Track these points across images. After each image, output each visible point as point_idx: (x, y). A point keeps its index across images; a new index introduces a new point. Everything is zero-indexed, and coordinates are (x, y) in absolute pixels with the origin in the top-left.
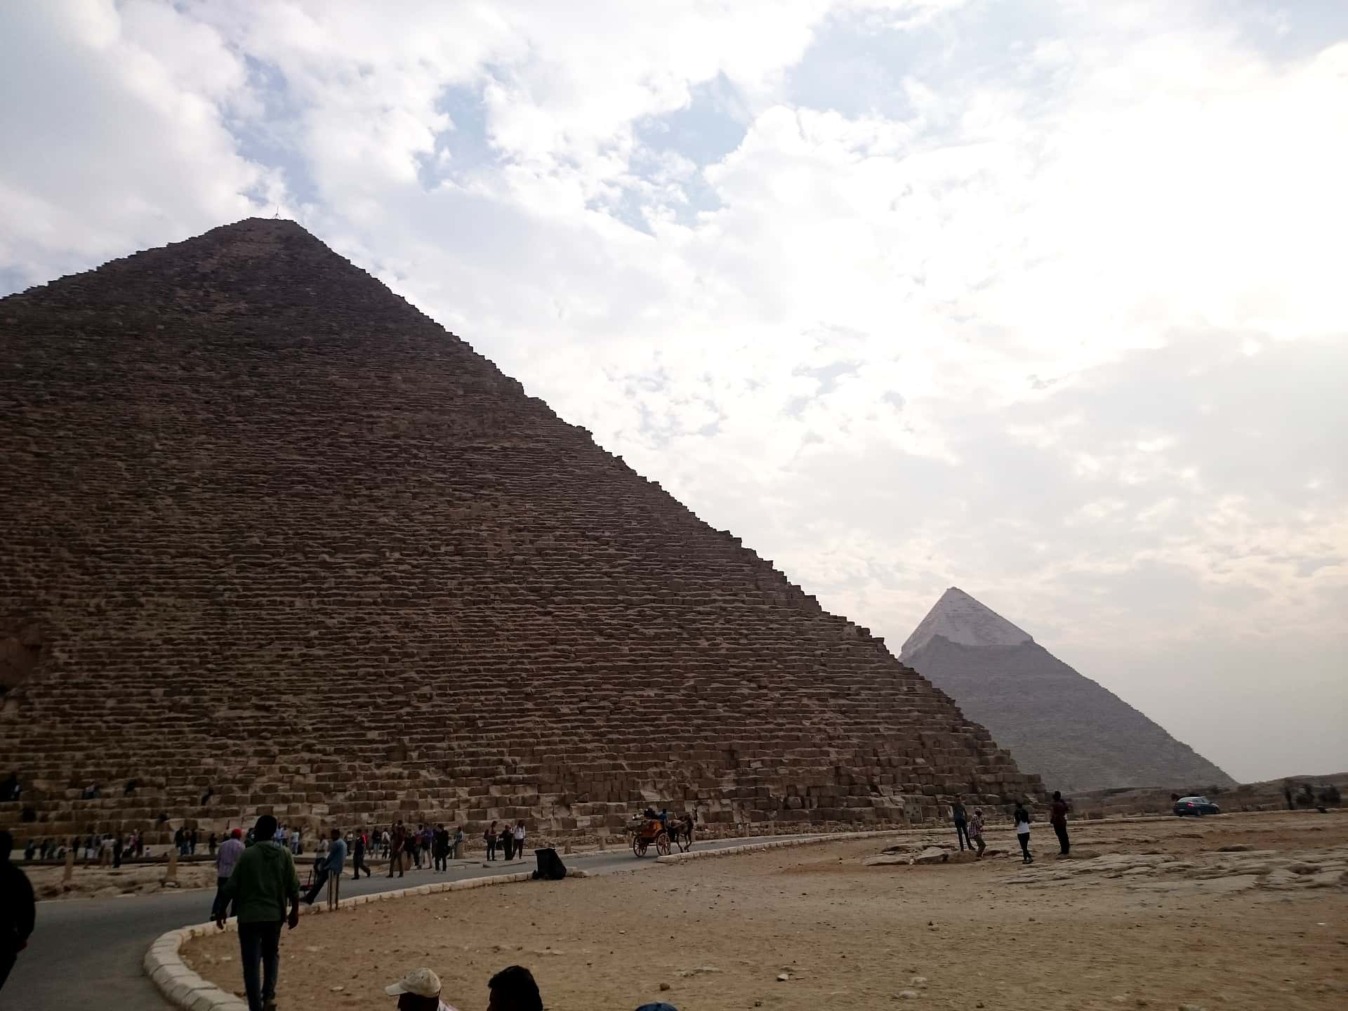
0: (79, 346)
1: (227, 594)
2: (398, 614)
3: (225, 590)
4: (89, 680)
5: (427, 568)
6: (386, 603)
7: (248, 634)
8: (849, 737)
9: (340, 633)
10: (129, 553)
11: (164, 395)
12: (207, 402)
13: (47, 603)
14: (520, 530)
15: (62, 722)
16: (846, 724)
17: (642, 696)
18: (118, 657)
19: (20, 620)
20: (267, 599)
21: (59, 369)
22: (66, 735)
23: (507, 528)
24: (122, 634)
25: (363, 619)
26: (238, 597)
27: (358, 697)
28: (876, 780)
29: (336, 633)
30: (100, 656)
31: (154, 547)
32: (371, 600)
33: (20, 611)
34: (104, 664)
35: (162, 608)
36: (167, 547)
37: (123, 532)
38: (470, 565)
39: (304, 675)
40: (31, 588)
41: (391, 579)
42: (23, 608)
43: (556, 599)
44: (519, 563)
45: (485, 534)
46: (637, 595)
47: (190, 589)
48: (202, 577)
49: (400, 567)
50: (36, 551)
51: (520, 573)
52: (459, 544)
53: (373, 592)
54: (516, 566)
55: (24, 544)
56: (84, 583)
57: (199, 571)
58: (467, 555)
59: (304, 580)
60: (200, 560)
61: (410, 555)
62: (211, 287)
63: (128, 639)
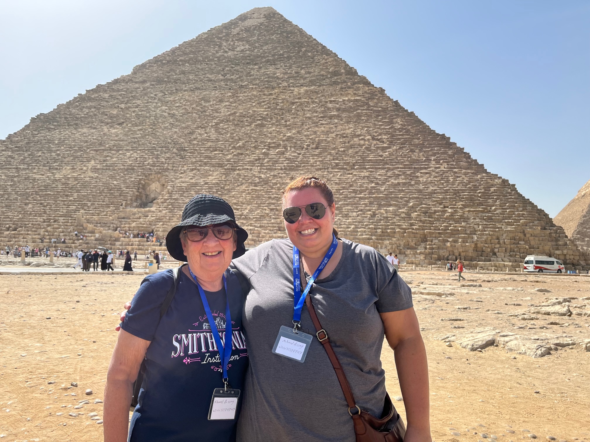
0: (186, 70)
1: (228, 165)
3: (228, 164)
4: (179, 197)
6: (285, 169)
8: (485, 231)
9: (267, 181)
10: (196, 150)
11: (215, 87)
12: (230, 89)
13: (169, 169)
14: (344, 137)
15: (169, 212)
16: (485, 224)
17: (387, 210)
18: (189, 189)
19: (159, 175)
21: (179, 80)
22: (170, 217)
23: (339, 136)
24: (191, 181)
25: (276, 176)
26: (232, 166)
27: (270, 206)
28: (496, 250)
29: (265, 181)
30: (183, 189)
31: (205, 148)
32: (280, 168)
33: (159, 172)
34: (184, 192)
35: (205, 171)
36: (210, 147)
37: (195, 142)
38: (321, 153)
39: (252, 197)
40: (163, 164)
41: (289, 159)
42: (160, 171)
43: (355, 167)
46: (393, 165)
47: (216, 164)
48: (220, 159)
49: (293, 154)
50: (166, 150)
51: (341, 156)
52: (318, 144)
53: (281, 165)
54: (340, 153)
55: (162, 147)
56: (180, 162)
57: (220, 157)
58: (320, 148)
59: (256, 160)
60: (221, 152)
61: (298, 149)
62: (236, 40)
63: (193, 182)
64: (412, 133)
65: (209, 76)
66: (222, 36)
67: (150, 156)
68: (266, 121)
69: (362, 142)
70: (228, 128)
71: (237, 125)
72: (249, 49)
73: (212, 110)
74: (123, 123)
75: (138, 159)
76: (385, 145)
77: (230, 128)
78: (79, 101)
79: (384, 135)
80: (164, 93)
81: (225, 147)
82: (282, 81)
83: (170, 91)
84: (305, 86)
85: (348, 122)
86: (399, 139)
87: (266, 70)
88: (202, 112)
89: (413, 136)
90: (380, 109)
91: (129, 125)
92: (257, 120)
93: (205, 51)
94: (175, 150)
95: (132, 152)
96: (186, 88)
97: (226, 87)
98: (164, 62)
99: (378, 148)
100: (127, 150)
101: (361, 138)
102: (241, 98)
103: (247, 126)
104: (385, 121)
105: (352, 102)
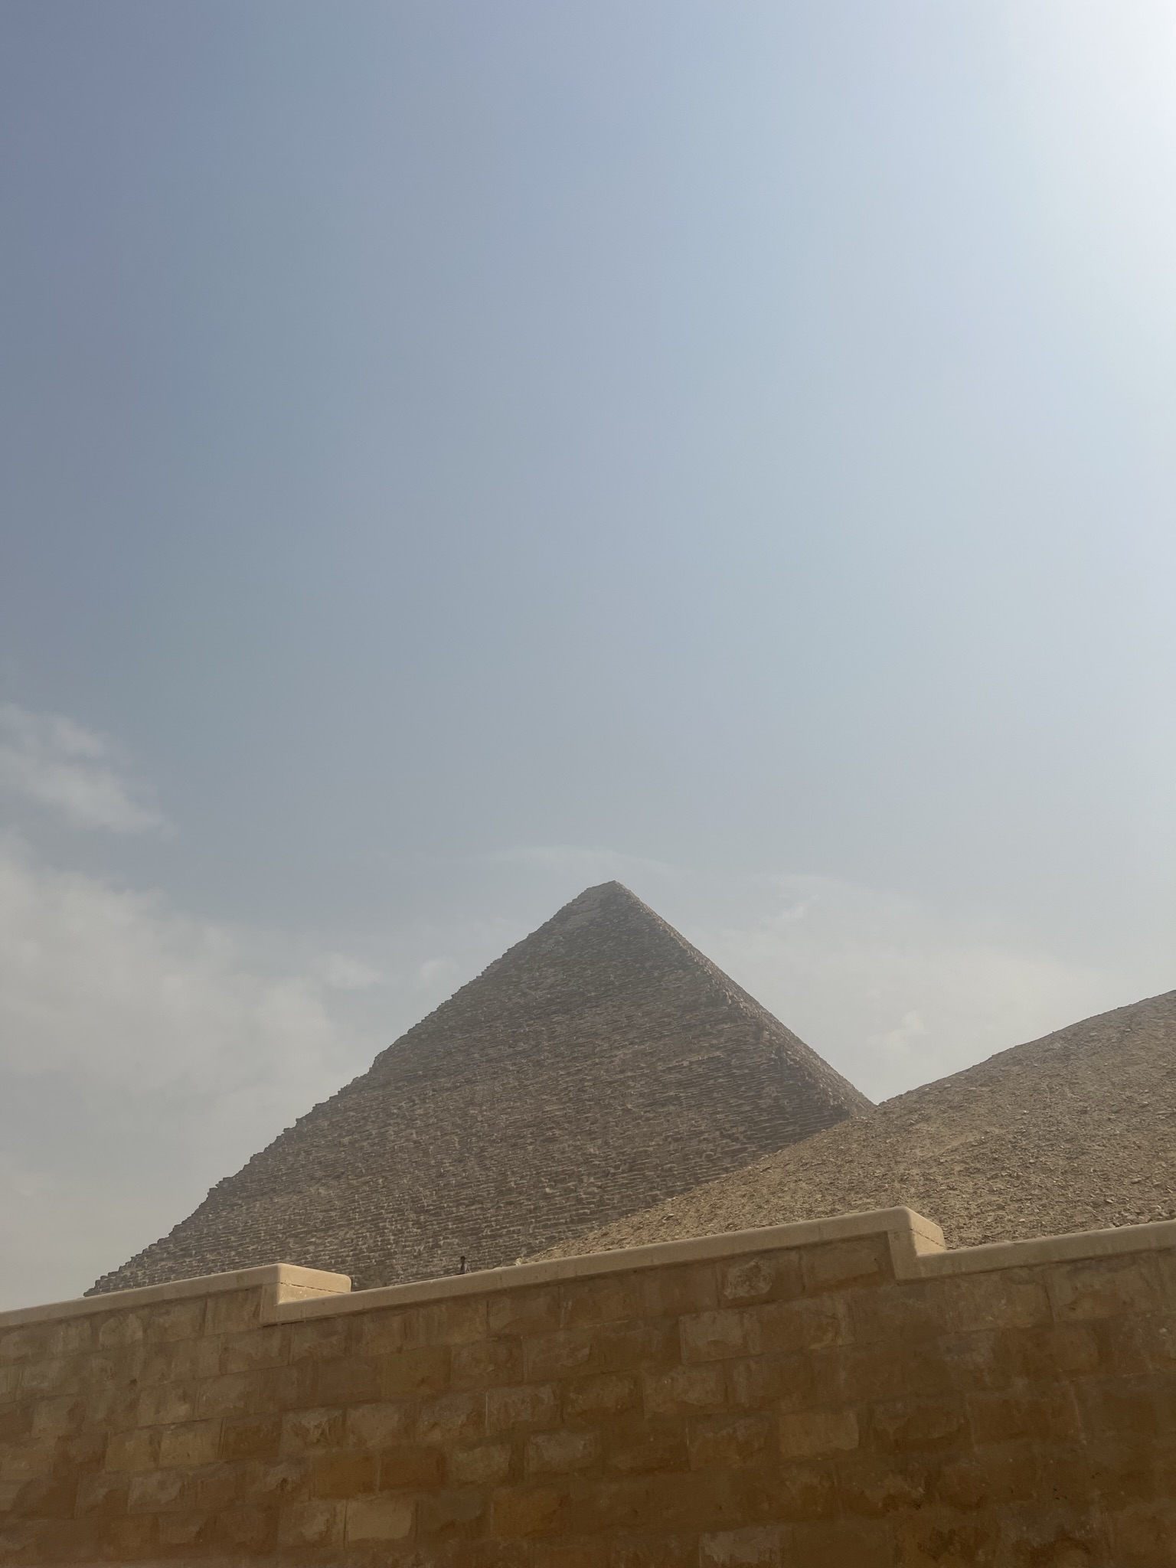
0: (456, 1045)
2: (576, 1230)
3: (486, 1227)
5: (605, 1188)
6: (572, 1221)
7: (489, 1259)
11: (495, 1073)
14: (677, 1140)
19: (381, 1267)
20: (506, 1230)
21: (440, 1069)
23: (669, 1140)
24: (424, 1270)
25: (554, 1237)
31: (458, 1201)
32: (564, 1221)
33: (381, 1261)
35: (450, 1247)
36: (465, 1199)
38: (634, 1179)
40: (390, 1244)
41: (579, 1201)
44: (666, 1171)
45: (651, 1149)
47: (468, 1230)
48: (477, 1219)
49: (590, 1190)
50: (398, 1216)
51: (664, 1181)
52: (634, 1162)
53: (566, 1214)
54: (664, 1174)
55: (394, 1212)
56: (417, 1235)
57: (476, 1215)
58: (635, 1170)
59: (530, 1211)
60: (480, 1206)
61: (599, 1178)
62: (545, 966)
63: (426, 1273)
64: (787, 1113)
65: (489, 1052)
66: (523, 961)
67: (372, 1231)
68: (560, 1129)
69: (704, 1146)
70: (499, 1154)
71: (515, 1145)
72: (563, 980)
73: (482, 1121)
74: (343, 1173)
75: (355, 1241)
76: (738, 1146)
77: (502, 1155)
78: (284, 1144)
79: (742, 1125)
80: (413, 1101)
81: (489, 1194)
82: (603, 1039)
83: (422, 1097)
84: (636, 1043)
85: (690, 1108)
86: (765, 1128)
87: (582, 1021)
88: (465, 1129)
89: (788, 1119)
90: (746, 1071)
91: (350, 1177)
92: (547, 1129)
93: (490, 1000)
94: (413, 1216)
95: (346, 1230)
96: (449, 1085)
97: (511, 1068)
98: (423, 1036)
99: (726, 1153)
100: (340, 1226)
101: (702, 1138)
102: (531, 1088)
103: (531, 1144)
104: (748, 1096)
105: (703, 1063)
